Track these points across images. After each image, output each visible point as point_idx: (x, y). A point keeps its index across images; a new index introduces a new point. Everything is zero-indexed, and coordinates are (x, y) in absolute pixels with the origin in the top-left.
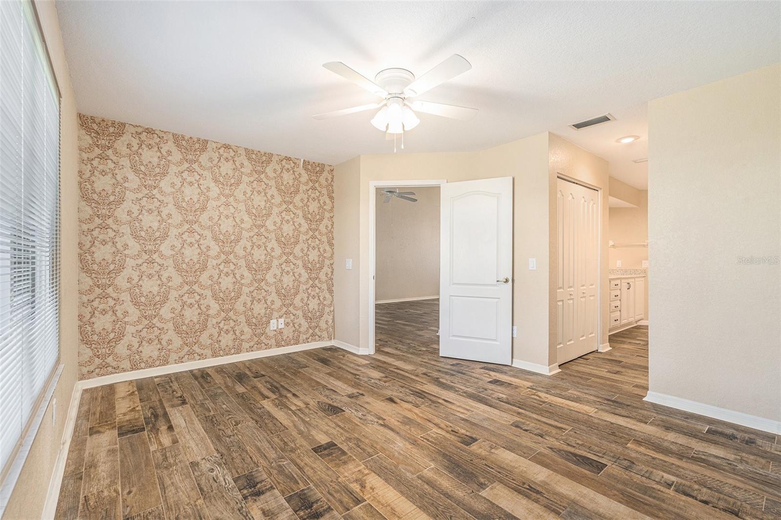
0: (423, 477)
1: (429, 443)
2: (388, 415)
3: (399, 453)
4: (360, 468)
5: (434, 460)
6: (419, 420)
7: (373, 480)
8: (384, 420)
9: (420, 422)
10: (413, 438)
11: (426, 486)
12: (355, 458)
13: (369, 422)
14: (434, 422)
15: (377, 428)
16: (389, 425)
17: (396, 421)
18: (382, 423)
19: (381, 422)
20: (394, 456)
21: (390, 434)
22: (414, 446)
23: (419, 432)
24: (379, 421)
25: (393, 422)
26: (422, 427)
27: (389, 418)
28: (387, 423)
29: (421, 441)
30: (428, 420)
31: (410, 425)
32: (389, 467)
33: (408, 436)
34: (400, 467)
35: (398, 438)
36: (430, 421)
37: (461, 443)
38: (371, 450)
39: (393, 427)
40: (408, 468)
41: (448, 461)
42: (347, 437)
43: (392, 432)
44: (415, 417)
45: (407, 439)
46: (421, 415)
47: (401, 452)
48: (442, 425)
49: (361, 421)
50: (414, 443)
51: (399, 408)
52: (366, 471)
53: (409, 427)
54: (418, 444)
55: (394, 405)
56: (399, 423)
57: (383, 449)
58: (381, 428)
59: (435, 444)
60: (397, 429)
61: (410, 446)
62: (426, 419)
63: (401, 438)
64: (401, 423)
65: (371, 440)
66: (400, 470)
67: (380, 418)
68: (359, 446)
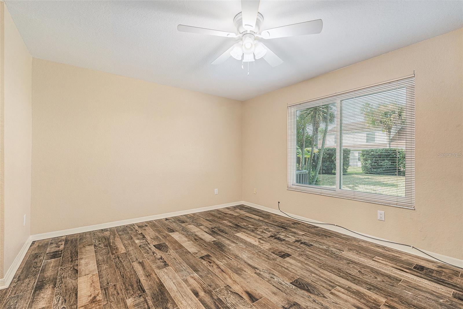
0: (236, 244)
1: (228, 256)
2: (253, 277)
3: (245, 252)
4: (263, 247)
5: (229, 249)
6: (230, 271)
7: (256, 243)
8: (255, 273)
9: (230, 270)
10: (237, 260)
11: (235, 241)
12: (267, 251)
13: (266, 271)
14: (219, 270)
15: (259, 266)
16: (251, 268)
17: (247, 271)
18: (256, 270)
19: (258, 271)
20: (248, 251)
21: (250, 262)
22: (237, 255)
23: (232, 263)
24: (259, 272)
25: (249, 271)
26: (229, 266)
27: (252, 275)
28: (253, 270)
29: (232, 257)
30: (223, 271)
31: (237, 268)
32: (250, 247)
33: (239, 261)
34: (245, 247)
35: (245, 260)
36: (222, 271)
37: (210, 256)
38: (260, 253)
39: (249, 267)
40: (241, 247)
41: (222, 249)
42: (276, 260)
43: (249, 263)
44: (232, 275)
45: (240, 259)
46: (227, 277)
47: (244, 253)
48: (215, 267)
49: (272, 272)
50: (236, 257)
51: (244, 285)
52: (259, 246)
53: (238, 266)
54: (234, 256)
55: (249, 290)
56: (244, 269)
57: (253, 254)
58: (256, 266)
59: (225, 256)
60: (246, 265)
61: (239, 255)
62: (225, 272)
63: (243, 259)
64: (243, 270)
65: (261, 259)
66: (245, 246)
67: (259, 274)
68: (267, 256)
